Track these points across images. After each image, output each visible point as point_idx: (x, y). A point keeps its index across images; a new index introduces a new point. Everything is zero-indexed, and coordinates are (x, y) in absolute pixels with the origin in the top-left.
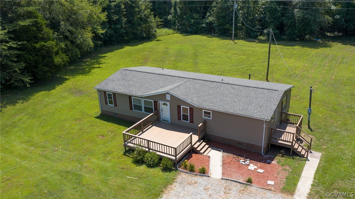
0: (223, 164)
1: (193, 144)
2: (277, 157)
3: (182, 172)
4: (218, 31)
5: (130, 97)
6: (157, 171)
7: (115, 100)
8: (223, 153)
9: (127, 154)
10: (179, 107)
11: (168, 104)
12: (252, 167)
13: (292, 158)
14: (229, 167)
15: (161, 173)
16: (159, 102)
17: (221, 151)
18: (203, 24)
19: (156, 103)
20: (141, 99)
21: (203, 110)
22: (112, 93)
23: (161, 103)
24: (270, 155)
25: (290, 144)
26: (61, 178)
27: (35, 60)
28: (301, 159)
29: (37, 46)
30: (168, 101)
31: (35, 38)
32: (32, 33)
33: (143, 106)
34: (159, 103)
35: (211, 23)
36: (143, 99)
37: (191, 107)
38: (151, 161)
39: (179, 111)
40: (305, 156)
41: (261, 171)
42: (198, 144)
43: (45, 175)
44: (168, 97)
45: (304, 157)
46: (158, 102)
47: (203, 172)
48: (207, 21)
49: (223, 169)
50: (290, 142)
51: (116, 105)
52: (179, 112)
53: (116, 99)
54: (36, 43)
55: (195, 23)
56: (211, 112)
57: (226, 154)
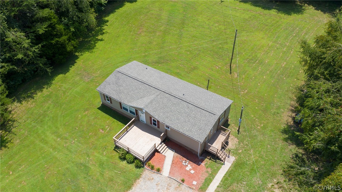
0: (172, 164)
1: (156, 148)
2: (206, 159)
3: (147, 169)
5: (120, 102)
6: (132, 166)
8: (175, 153)
9: (116, 149)
11: (144, 114)
12: (189, 168)
13: (215, 161)
14: (175, 167)
15: (134, 169)
16: (139, 111)
17: (173, 151)
19: (136, 111)
20: (127, 106)
21: (165, 125)
22: (108, 96)
24: (203, 157)
25: (216, 153)
26: (77, 169)
27: (53, 52)
28: (219, 163)
29: (53, 42)
30: (144, 112)
31: (51, 35)
32: (48, 33)
33: (129, 109)
36: (129, 106)
38: (129, 160)
40: (224, 161)
41: (192, 172)
42: (160, 146)
43: (68, 166)
45: (222, 161)
47: (159, 170)
49: (171, 168)
50: (215, 152)
51: (111, 103)
52: (151, 120)
53: (111, 100)
54: (52, 39)
56: (170, 127)
57: (176, 154)
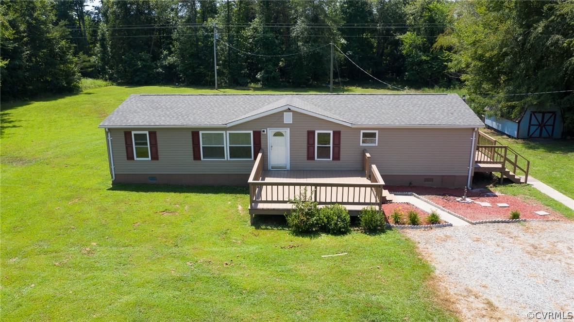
2: (491, 189)
4: (184, 79)
5: (195, 134)
7: (154, 145)
10: (311, 134)
11: (287, 132)
12: (483, 203)
13: (508, 186)
16: (267, 131)
17: (411, 195)
18: (157, 68)
19: (257, 135)
20: (224, 132)
21: (362, 132)
22: (147, 133)
23: (270, 132)
24: (477, 188)
25: (500, 166)
28: (522, 186)
30: (287, 126)
33: (227, 145)
34: (265, 133)
35: (171, 67)
36: (228, 132)
37: (337, 129)
39: (311, 142)
40: (522, 181)
41: (504, 205)
44: (288, 118)
45: (520, 183)
46: (264, 131)
48: (166, 63)
50: (500, 163)
51: (155, 157)
52: (311, 145)
53: (156, 144)
55: (144, 66)
56: (377, 132)
